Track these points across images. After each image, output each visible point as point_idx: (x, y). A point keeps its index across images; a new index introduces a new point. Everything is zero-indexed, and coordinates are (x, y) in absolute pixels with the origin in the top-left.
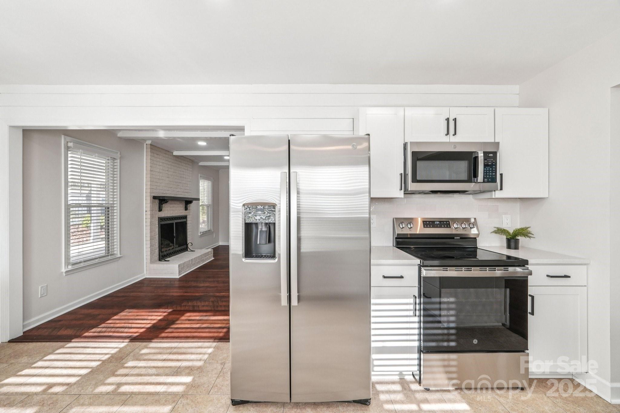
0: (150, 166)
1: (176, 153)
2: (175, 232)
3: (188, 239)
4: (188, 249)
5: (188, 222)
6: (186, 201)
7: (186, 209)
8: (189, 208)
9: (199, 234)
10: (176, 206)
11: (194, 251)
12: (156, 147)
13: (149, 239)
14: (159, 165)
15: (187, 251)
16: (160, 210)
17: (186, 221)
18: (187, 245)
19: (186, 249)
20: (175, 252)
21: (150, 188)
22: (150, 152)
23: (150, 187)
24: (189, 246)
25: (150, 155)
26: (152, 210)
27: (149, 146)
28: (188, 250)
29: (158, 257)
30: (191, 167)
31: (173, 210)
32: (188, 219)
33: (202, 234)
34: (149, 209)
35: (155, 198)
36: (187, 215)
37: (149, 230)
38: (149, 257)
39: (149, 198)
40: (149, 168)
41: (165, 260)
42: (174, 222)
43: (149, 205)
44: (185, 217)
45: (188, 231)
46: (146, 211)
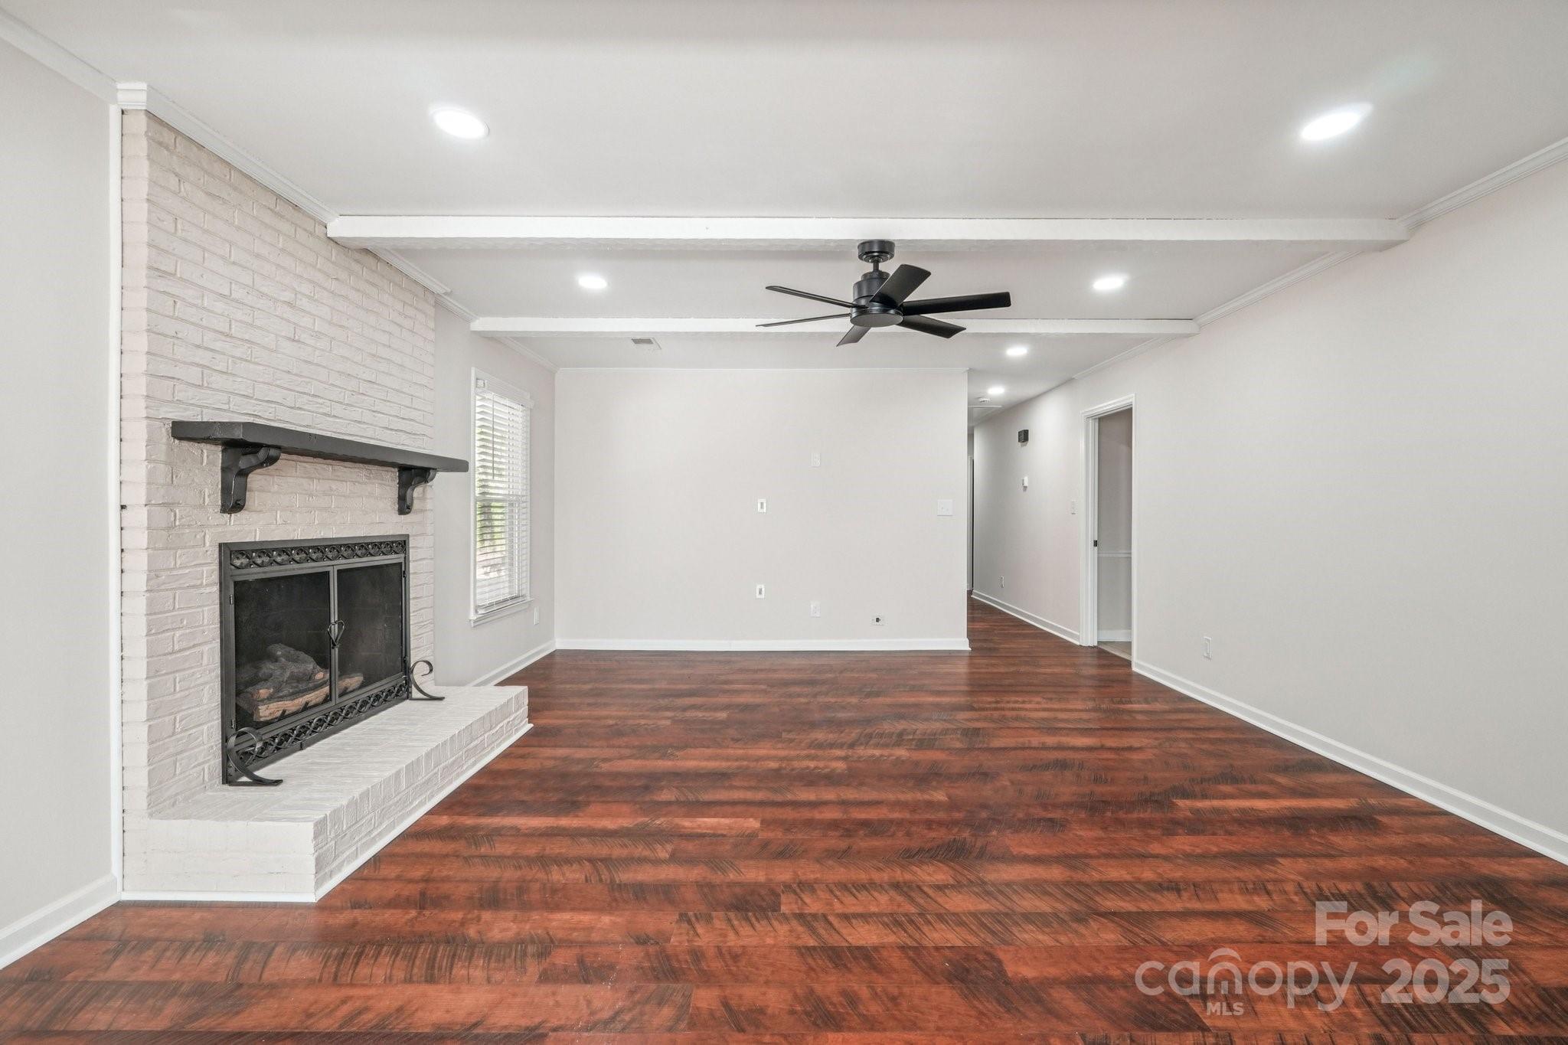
0: (149, 245)
1: (340, 227)
2: (334, 617)
3: (413, 643)
4: (414, 690)
5: (413, 567)
6: (404, 469)
7: (404, 507)
8: (416, 505)
9: (473, 616)
10: (346, 488)
11: (441, 699)
12: (201, 147)
13: (138, 669)
14: (223, 257)
15: (409, 697)
16: (233, 503)
17: (402, 560)
18: (406, 669)
19: (402, 691)
20: (336, 716)
21: (151, 374)
22: (149, 157)
23: (144, 367)
24: (419, 674)
25: (146, 175)
26: (162, 504)
27: (140, 124)
28: (409, 693)
29: (219, 760)
30: (432, 325)
31: (326, 509)
32: (412, 554)
33: (485, 616)
34: (137, 496)
35: (182, 431)
36: (408, 536)
37: (144, 620)
38: (140, 778)
39: (138, 432)
40: (141, 255)
41: (259, 773)
42: (333, 567)
43: (139, 473)
44: (401, 544)
45: (413, 606)
46: (123, 507)
